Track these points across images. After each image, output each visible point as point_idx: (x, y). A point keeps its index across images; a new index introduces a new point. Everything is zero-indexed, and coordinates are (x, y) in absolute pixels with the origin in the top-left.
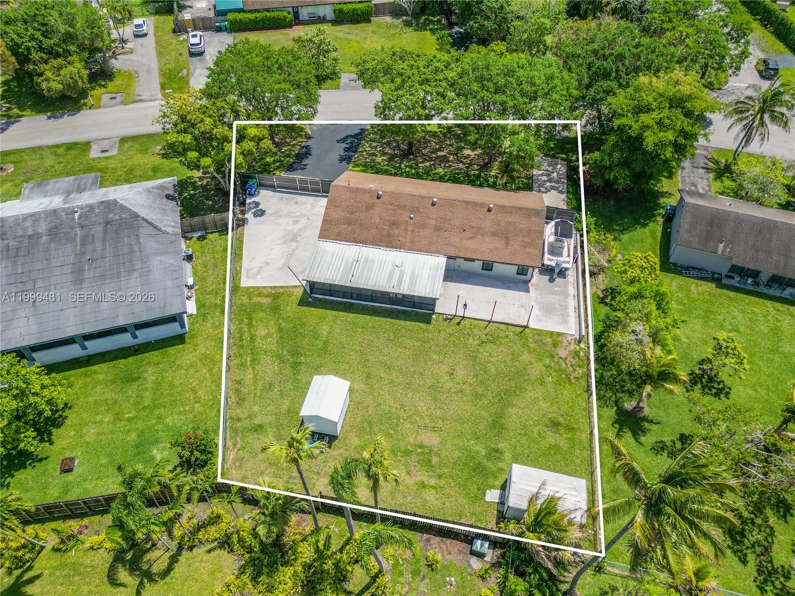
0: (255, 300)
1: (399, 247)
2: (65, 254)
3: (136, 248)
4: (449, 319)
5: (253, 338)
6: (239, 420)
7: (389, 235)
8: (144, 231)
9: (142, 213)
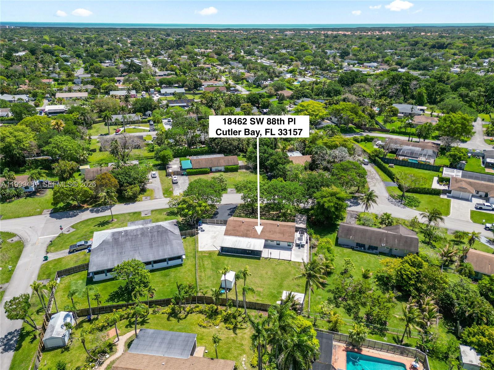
0: (203, 254)
1: (250, 237)
2: (147, 240)
3: (168, 238)
4: (266, 258)
5: (203, 265)
6: (201, 285)
7: (246, 234)
8: (170, 234)
9: (169, 229)
